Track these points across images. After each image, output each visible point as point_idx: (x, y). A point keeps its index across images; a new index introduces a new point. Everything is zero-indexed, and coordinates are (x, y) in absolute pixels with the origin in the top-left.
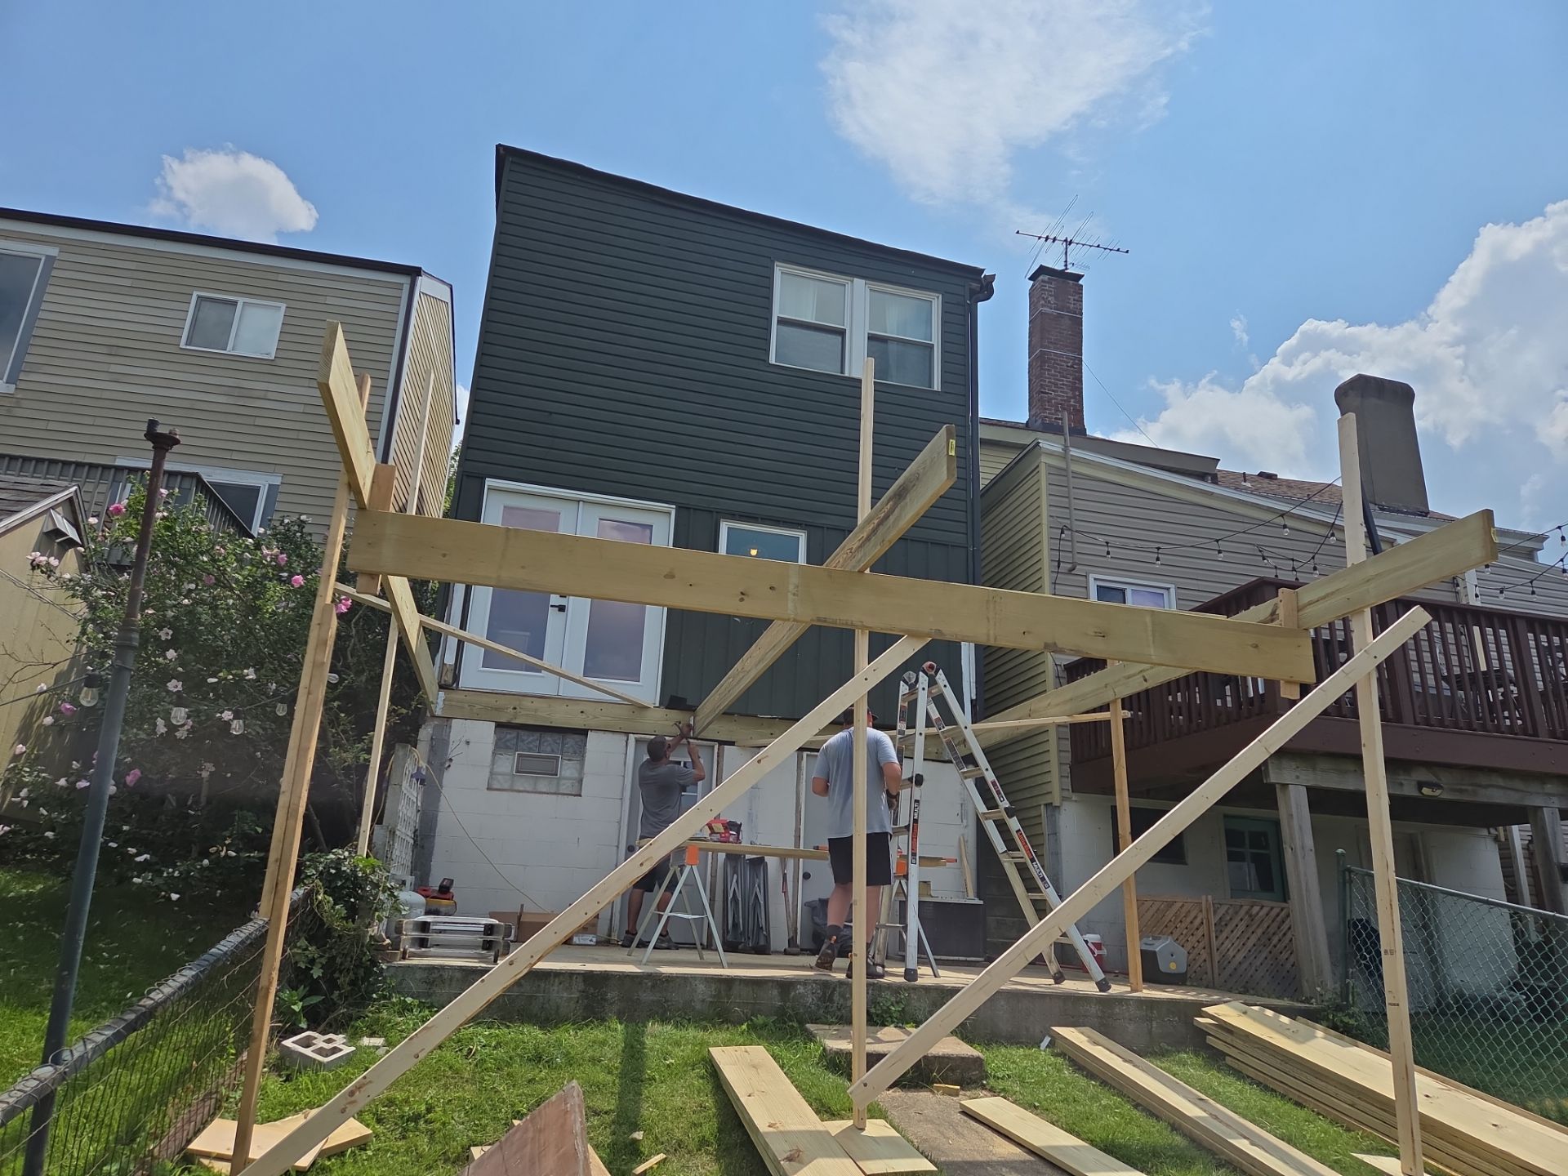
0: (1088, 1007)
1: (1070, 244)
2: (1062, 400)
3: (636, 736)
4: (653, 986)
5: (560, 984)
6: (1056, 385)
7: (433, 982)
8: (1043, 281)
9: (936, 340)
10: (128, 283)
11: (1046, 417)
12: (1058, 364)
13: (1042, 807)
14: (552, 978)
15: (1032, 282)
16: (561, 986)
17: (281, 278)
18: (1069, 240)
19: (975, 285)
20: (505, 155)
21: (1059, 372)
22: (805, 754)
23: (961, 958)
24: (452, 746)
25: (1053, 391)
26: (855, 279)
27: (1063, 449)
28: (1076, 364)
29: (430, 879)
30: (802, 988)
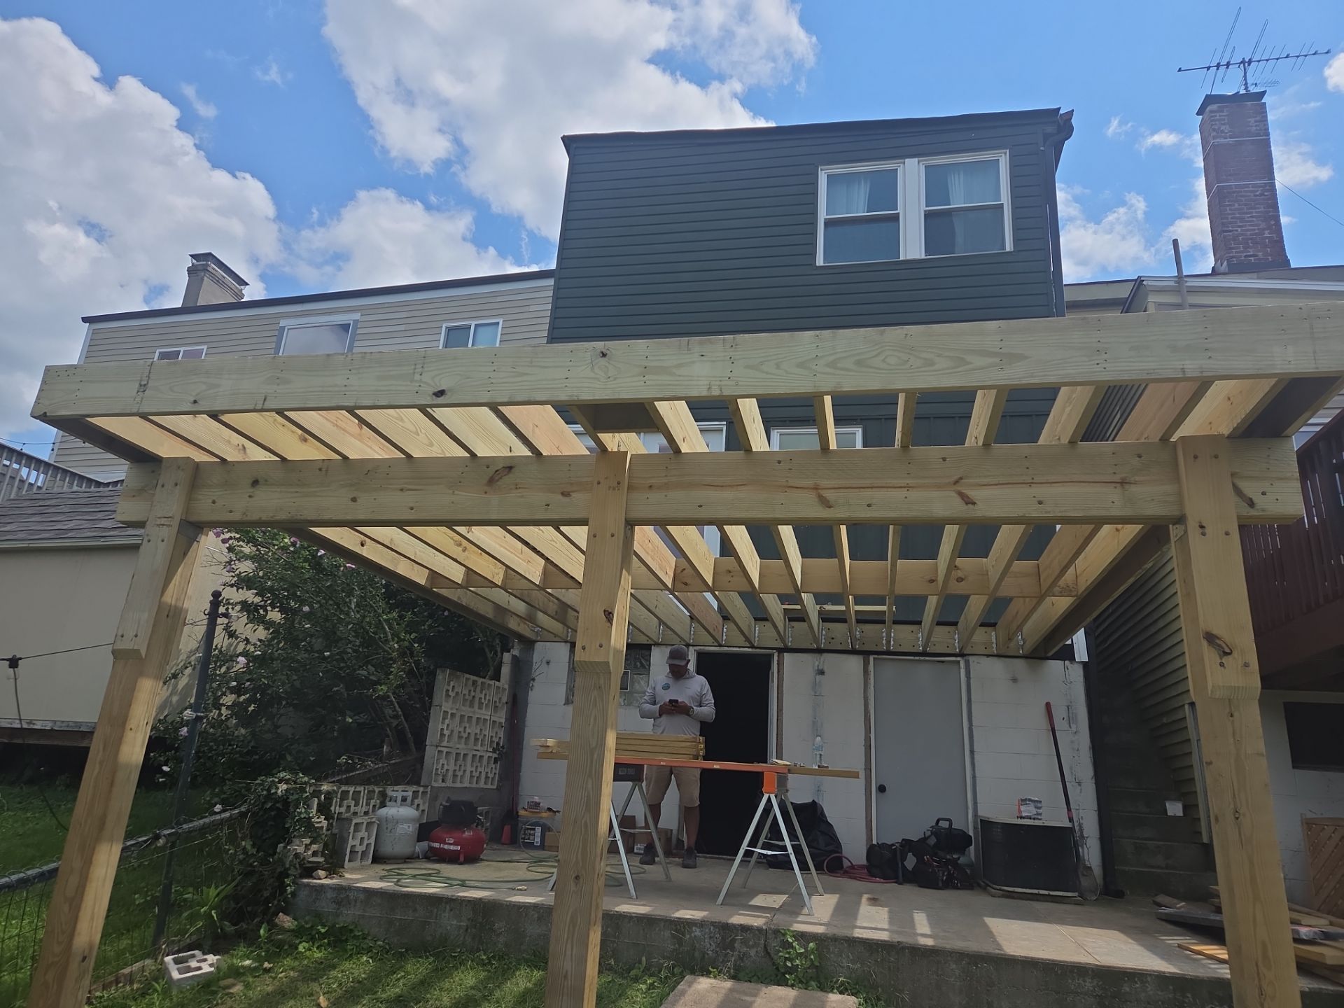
1: (1249, 65)
2: (1251, 235)
6: (1242, 220)
8: (1211, 112)
9: (1005, 198)
11: (1233, 257)
12: (1242, 196)
15: (1201, 117)
17: (499, 299)
18: (1247, 60)
19: (1050, 129)
21: (1245, 205)
22: (871, 658)
24: (535, 667)
25: (1240, 226)
26: (906, 160)
28: (1268, 191)
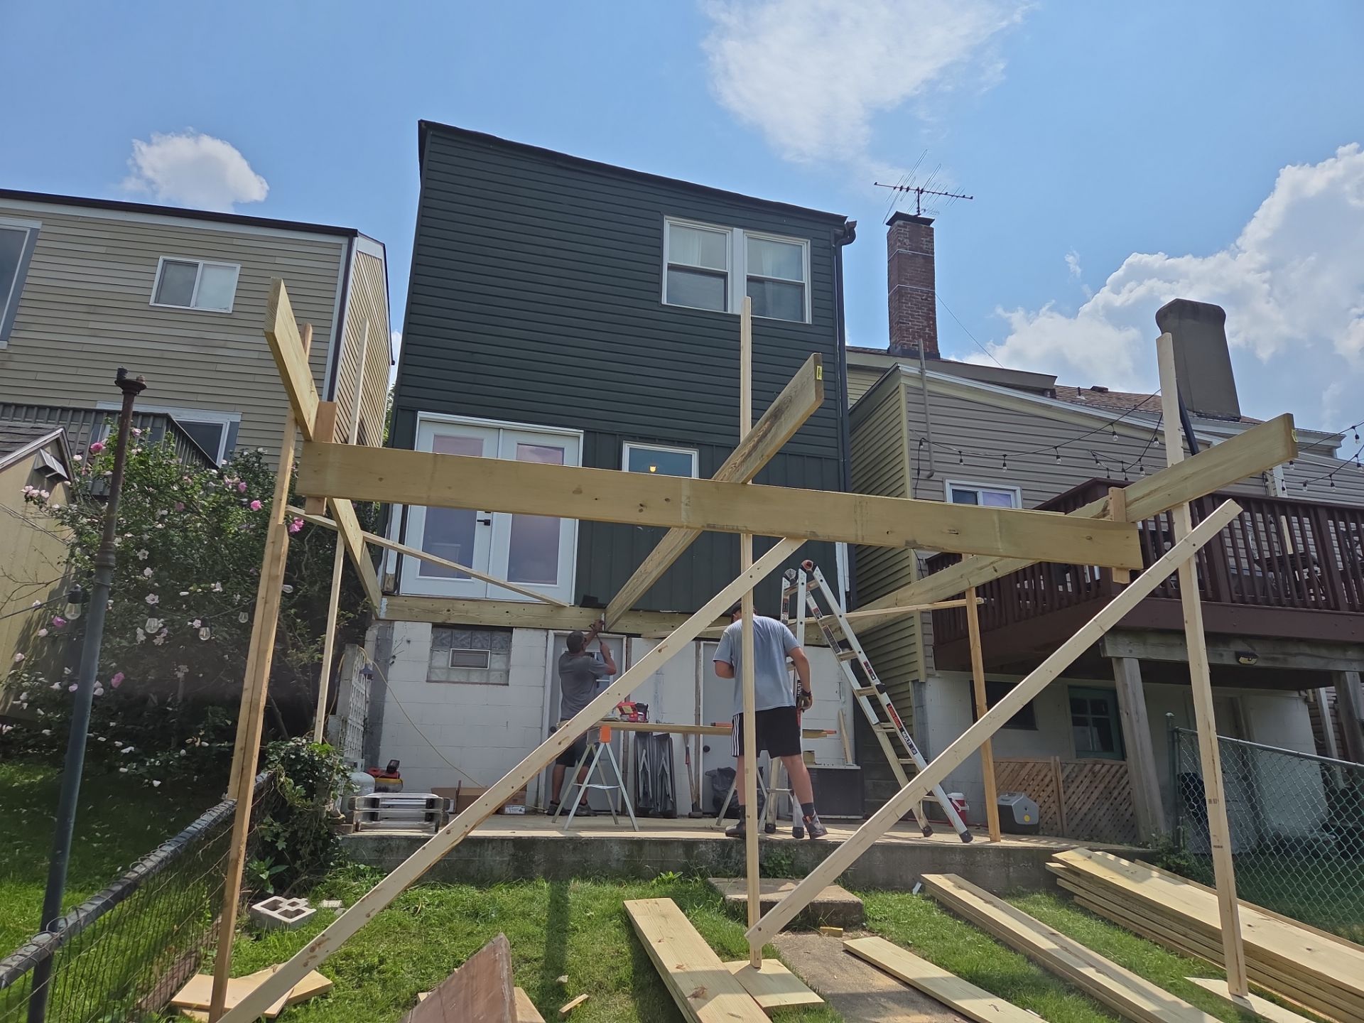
0: (953, 856)
1: (921, 193)
2: (918, 329)
3: (555, 631)
4: (574, 849)
5: (494, 849)
6: (913, 316)
7: (383, 850)
8: (899, 226)
9: (806, 279)
10: (103, 250)
11: (905, 344)
12: (913, 297)
13: (910, 683)
14: (486, 844)
15: (889, 227)
16: (494, 851)
17: (235, 242)
18: (920, 189)
19: (839, 231)
20: (428, 131)
21: (915, 305)
22: (702, 643)
23: (843, 817)
24: (394, 645)
25: (910, 321)
26: (735, 229)
27: (919, 372)
28: (930, 297)
29: (379, 761)
30: (704, 846)
